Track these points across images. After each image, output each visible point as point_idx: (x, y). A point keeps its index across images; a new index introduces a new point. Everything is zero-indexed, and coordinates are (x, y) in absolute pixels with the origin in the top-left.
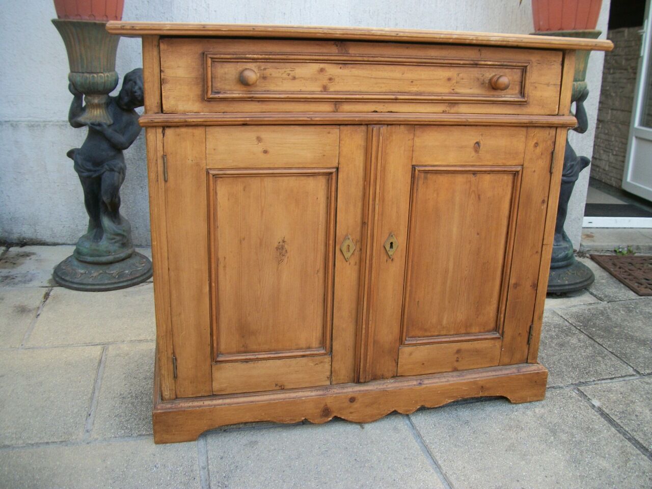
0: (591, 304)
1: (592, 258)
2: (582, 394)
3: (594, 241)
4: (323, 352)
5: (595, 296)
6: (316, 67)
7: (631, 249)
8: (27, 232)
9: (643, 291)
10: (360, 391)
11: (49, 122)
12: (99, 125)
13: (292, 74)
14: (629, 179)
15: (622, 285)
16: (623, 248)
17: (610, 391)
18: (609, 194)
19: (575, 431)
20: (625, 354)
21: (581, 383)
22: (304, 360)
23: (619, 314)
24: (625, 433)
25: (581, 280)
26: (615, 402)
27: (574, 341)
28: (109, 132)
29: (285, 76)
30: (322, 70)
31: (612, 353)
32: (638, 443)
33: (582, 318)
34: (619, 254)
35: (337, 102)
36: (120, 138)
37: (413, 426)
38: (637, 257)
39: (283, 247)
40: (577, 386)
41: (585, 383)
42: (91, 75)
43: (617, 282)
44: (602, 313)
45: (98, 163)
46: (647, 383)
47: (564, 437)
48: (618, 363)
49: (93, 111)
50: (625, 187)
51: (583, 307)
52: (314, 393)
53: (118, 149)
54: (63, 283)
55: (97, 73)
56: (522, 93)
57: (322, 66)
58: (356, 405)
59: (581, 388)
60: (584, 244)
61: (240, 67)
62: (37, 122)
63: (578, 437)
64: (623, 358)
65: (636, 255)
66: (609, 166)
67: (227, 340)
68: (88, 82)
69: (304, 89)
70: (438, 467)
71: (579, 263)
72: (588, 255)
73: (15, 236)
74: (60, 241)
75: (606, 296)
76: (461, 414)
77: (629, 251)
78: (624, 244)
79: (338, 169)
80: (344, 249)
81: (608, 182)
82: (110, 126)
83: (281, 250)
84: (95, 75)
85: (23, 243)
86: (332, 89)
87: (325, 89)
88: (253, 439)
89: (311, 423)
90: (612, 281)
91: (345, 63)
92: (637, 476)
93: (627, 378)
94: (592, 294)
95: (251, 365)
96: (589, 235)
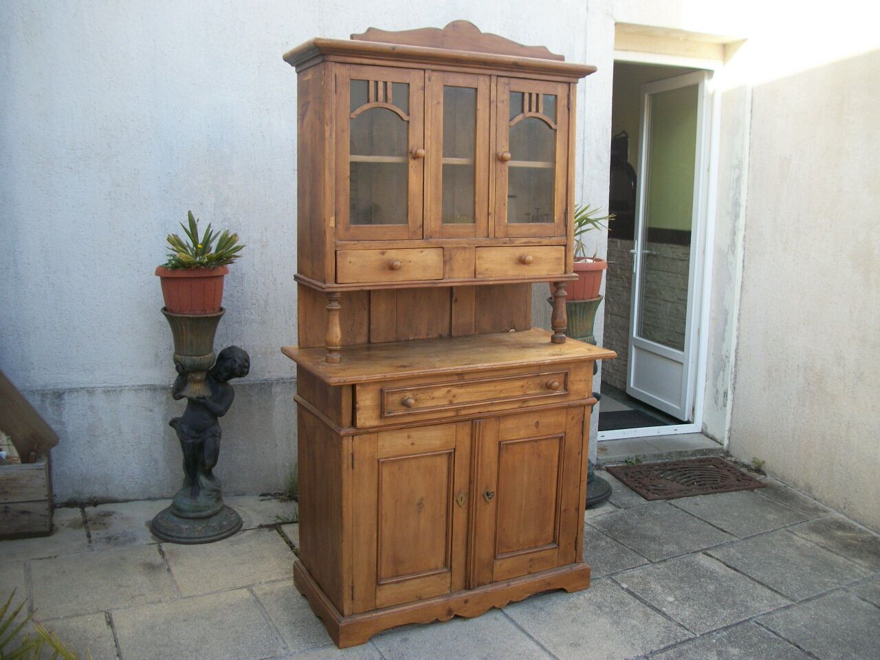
0: (611, 512)
1: (608, 470)
2: (614, 581)
3: (607, 454)
4: (446, 570)
5: (614, 505)
6: (445, 390)
7: (639, 458)
8: (98, 491)
9: (651, 495)
10: (470, 595)
12: (204, 398)
13: (432, 396)
14: (632, 385)
15: (634, 493)
16: (632, 459)
17: (633, 576)
18: (616, 399)
19: (613, 605)
20: (641, 550)
21: (612, 574)
22: (434, 577)
23: (634, 518)
24: (645, 603)
25: (602, 493)
26: (637, 584)
27: (603, 544)
28: (211, 403)
29: (428, 398)
30: (449, 391)
31: (631, 549)
32: (654, 607)
33: (606, 524)
34: (629, 464)
35: (457, 410)
36: (220, 408)
37: (507, 616)
38: (645, 466)
39: (421, 503)
40: (610, 576)
41: (616, 574)
43: (630, 490)
44: (621, 519)
45: (200, 430)
46: (658, 568)
47: (607, 610)
48: (636, 556)
49: (194, 386)
50: (628, 392)
51: (606, 516)
52: (441, 600)
54: (170, 538)
56: (566, 388)
57: (449, 389)
58: (468, 605)
59: (613, 577)
60: (600, 458)
61: (402, 395)
63: (615, 609)
64: (640, 553)
65: (643, 463)
66: (613, 369)
67: (385, 570)
69: (438, 404)
70: (531, 637)
71: (599, 478)
72: (603, 467)
73: (85, 496)
74: (131, 497)
75: (622, 504)
76: (536, 604)
77: (638, 460)
78: (633, 455)
79: (455, 449)
80: (459, 499)
81: (613, 384)
82: (210, 398)
83: (420, 505)
85: (95, 503)
86: (455, 402)
87: (451, 403)
88: (404, 637)
89: (440, 622)
90: (626, 489)
91: (462, 386)
92: (655, 627)
93: (644, 567)
94: (611, 503)
95: (401, 584)
96: (603, 448)
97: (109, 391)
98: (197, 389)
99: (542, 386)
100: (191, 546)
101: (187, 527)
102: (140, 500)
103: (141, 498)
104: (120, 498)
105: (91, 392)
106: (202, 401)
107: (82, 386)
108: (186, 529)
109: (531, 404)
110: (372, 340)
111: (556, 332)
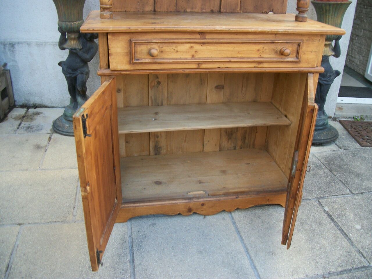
0: (334, 151)
1: (340, 122)
2: (320, 204)
3: (342, 112)
5: (338, 146)
6: (188, 45)
7: (363, 117)
8: (37, 100)
9: (364, 143)
10: (207, 201)
11: (48, 42)
12: (75, 49)
13: (176, 49)
14: (369, 72)
15: (354, 140)
16: (358, 117)
17: (335, 202)
18: (357, 80)
19: (313, 224)
20: (347, 182)
21: (321, 198)
23: (349, 157)
24: (338, 226)
25: (331, 137)
26: (336, 209)
27: (321, 172)
28: (80, 53)
29: (172, 50)
30: (191, 47)
31: (340, 181)
32: (344, 232)
33: (328, 159)
34: (355, 120)
35: (199, 63)
36: (86, 56)
37: (232, 218)
38: (365, 122)
40: (318, 199)
41: (323, 198)
42: (70, 23)
43: (351, 137)
44: (339, 157)
45: (75, 70)
46: (355, 199)
47: (307, 227)
48: (342, 186)
49: (71, 41)
50: (366, 76)
51: (330, 153)
52: (184, 201)
53: (85, 62)
54: (58, 131)
55: (73, 22)
56: (297, 57)
57: (192, 45)
58: (204, 207)
59: (320, 200)
60: (336, 113)
61: (149, 46)
62: (41, 42)
63: (314, 227)
64: (345, 184)
65: (365, 120)
68: (68, 27)
69: (182, 57)
70: (242, 240)
71: (331, 127)
72: (338, 120)
73: (31, 103)
74: (55, 106)
75: (343, 146)
76: (257, 212)
77: (361, 118)
78: (359, 115)
82: (80, 50)
84: (72, 23)
85: (35, 107)
86: (196, 57)
87: (193, 56)
88: (154, 222)
89: (182, 215)
90: (349, 136)
91: (203, 44)
92: (340, 249)
93: (345, 196)
94: (336, 144)
96: (340, 108)
97: (39, 45)
98: (73, 44)
99: (276, 52)
100: (67, 137)
101: (68, 126)
102: (60, 107)
103: (60, 106)
104: (49, 105)
105: (29, 44)
106: (74, 51)
107: (25, 41)
108: (67, 127)
109: (265, 65)
110: (156, 9)
111: (300, 12)
